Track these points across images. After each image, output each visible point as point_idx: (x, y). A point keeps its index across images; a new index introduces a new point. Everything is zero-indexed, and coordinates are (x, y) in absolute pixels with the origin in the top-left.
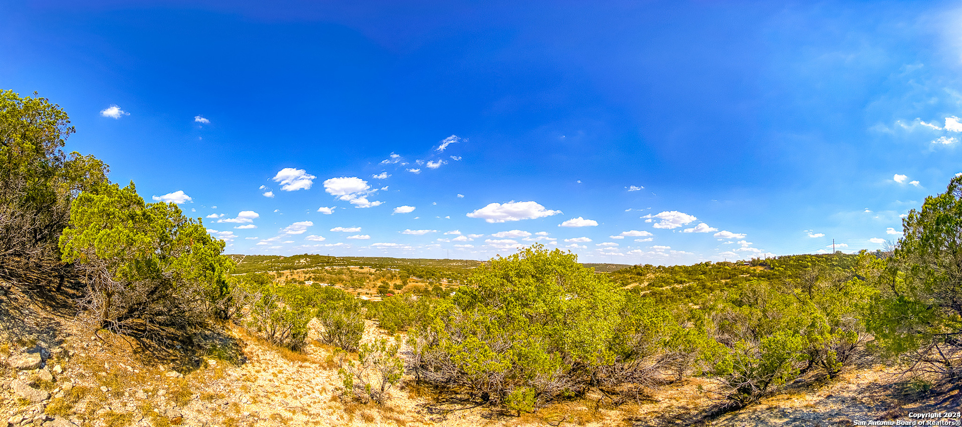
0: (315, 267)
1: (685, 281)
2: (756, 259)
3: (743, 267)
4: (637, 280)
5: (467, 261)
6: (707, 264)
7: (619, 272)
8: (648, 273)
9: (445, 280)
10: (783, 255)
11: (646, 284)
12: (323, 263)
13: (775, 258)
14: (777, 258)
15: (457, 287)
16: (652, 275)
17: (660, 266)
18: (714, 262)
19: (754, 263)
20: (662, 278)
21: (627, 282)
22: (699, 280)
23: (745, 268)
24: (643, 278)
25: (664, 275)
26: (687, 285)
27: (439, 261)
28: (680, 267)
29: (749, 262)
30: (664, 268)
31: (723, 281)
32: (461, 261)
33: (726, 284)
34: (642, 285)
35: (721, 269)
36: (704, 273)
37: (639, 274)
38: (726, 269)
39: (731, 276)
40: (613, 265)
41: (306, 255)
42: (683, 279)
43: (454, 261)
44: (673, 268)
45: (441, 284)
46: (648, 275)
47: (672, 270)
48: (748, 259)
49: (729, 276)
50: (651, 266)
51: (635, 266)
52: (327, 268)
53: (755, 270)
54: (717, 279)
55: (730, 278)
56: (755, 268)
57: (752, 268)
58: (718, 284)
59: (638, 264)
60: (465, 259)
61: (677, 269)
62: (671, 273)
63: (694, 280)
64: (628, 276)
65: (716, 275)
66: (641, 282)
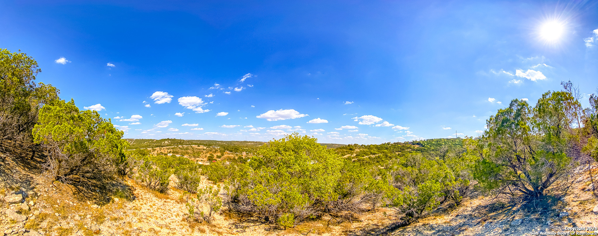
0: (173, 145)
1: (376, 153)
2: (415, 141)
3: (408, 145)
4: (350, 153)
5: (256, 142)
6: (388, 144)
7: (340, 148)
8: (356, 148)
9: (244, 153)
10: (429, 139)
11: (355, 155)
12: (178, 143)
13: (425, 140)
14: (426, 140)
15: (251, 157)
16: (358, 150)
17: (362, 145)
18: (392, 142)
19: (413, 143)
20: (364, 151)
21: (344, 154)
22: (384, 152)
23: (409, 146)
24: (353, 151)
25: (365, 150)
26: (378, 155)
27: (241, 142)
28: (374, 145)
29: (411, 142)
30: (365, 146)
31: (397, 153)
32: (253, 142)
33: (399, 155)
34: (353, 156)
35: (396, 146)
36: (387, 149)
37: (351, 149)
38: (399, 146)
39: (401, 150)
40: (336, 144)
41: (168, 139)
42: (375, 152)
43: (249, 142)
44: (369, 146)
45: (242, 155)
46: (356, 150)
47: (369, 147)
48: (411, 140)
49: (400, 150)
50: (358, 145)
51: (349, 145)
52: (180, 146)
53: (414, 147)
54: (393, 152)
55: (400, 151)
56: (414, 146)
57: (413, 146)
58: (394, 155)
59: (350, 144)
60: (255, 141)
61: (372, 146)
62: (369, 149)
63: (381, 153)
64: (345, 150)
65: (393, 150)
66: (352, 154)
